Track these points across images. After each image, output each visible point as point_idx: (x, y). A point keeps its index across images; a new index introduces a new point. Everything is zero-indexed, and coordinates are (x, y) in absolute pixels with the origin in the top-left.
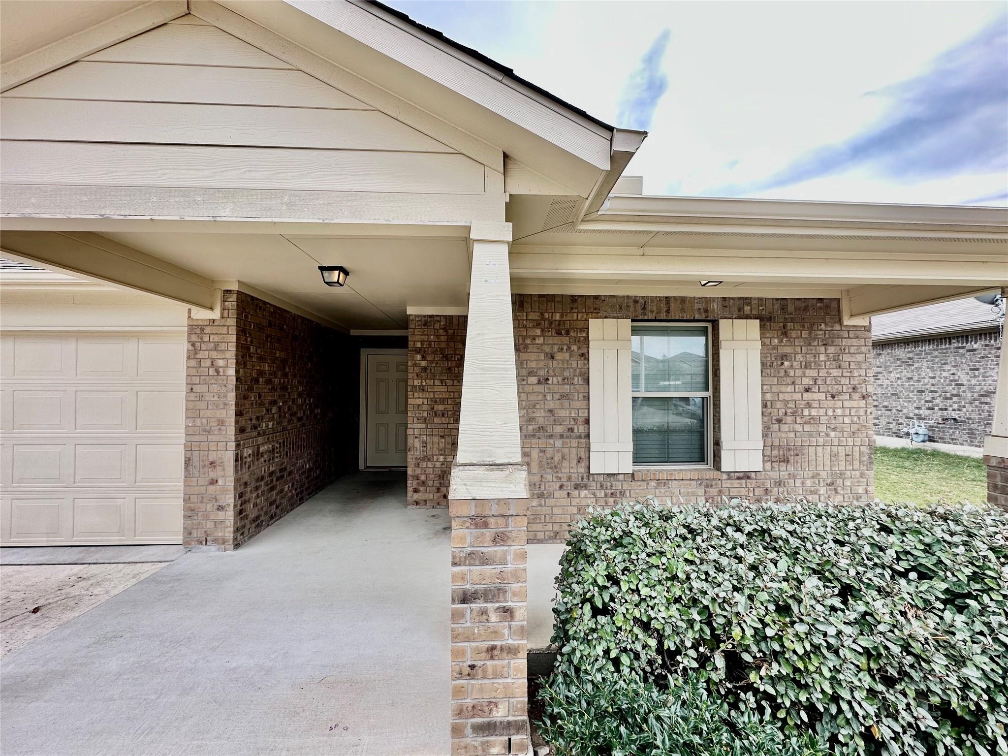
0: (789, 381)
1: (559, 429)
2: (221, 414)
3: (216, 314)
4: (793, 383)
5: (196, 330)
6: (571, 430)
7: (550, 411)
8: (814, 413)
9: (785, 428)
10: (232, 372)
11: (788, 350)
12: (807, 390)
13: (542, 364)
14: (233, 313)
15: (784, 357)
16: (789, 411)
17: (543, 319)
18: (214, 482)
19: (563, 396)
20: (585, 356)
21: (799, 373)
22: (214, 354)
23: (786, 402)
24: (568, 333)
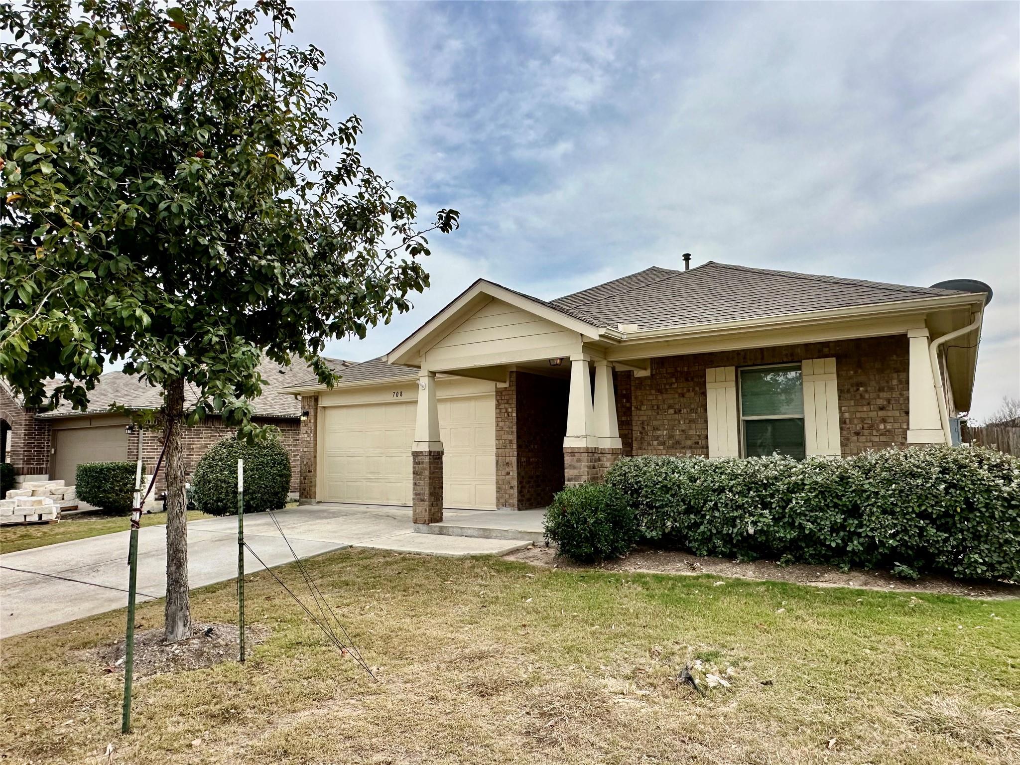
0: (865, 402)
1: (689, 443)
2: (510, 437)
3: (506, 385)
4: (869, 404)
5: (499, 393)
6: (697, 443)
7: (683, 431)
8: (889, 427)
9: (863, 439)
10: (514, 415)
11: (862, 378)
12: (882, 408)
13: (676, 401)
14: (514, 383)
15: (859, 384)
16: (865, 426)
17: (676, 371)
18: (508, 474)
19: (691, 421)
20: (704, 394)
21: (872, 395)
22: (507, 406)
23: (863, 420)
24: (692, 380)
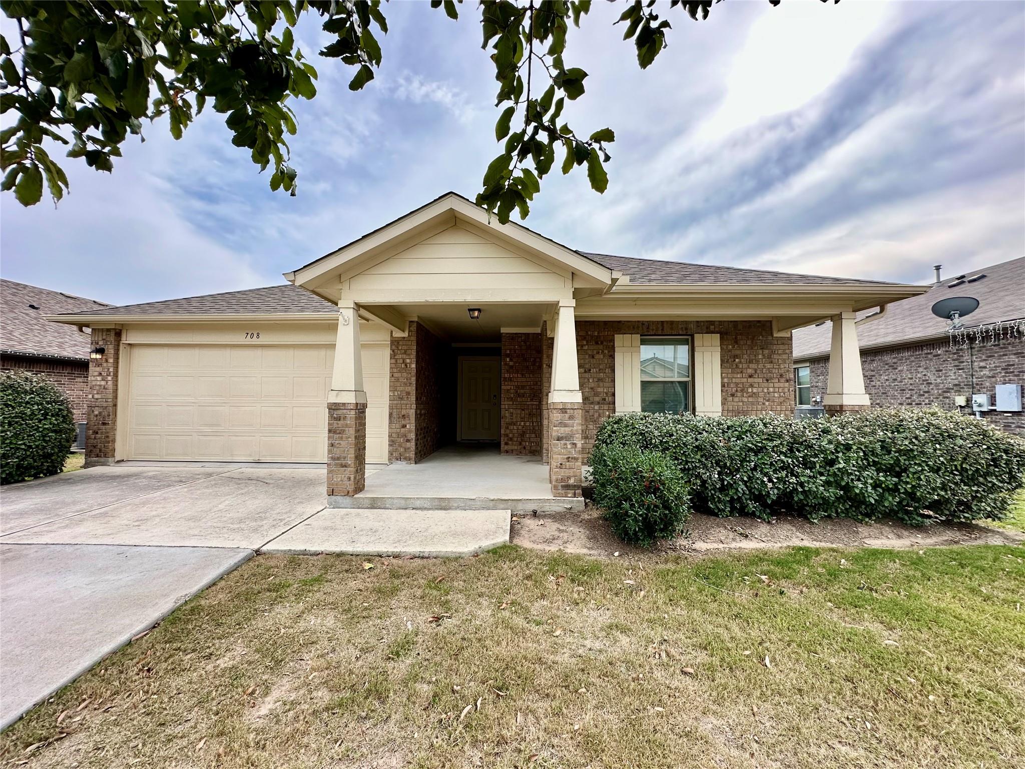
0: (739, 371)
1: (597, 399)
3: (406, 335)
4: (741, 372)
5: (395, 343)
6: (604, 399)
7: (592, 388)
8: (755, 390)
9: (736, 399)
10: (414, 366)
11: (738, 352)
12: (751, 376)
13: (587, 361)
14: (414, 333)
15: (736, 357)
16: (739, 389)
17: (587, 334)
18: (404, 426)
19: (599, 380)
20: (613, 357)
21: (745, 366)
22: (404, 356)
23: (737, 384)
24: (602, 343)
